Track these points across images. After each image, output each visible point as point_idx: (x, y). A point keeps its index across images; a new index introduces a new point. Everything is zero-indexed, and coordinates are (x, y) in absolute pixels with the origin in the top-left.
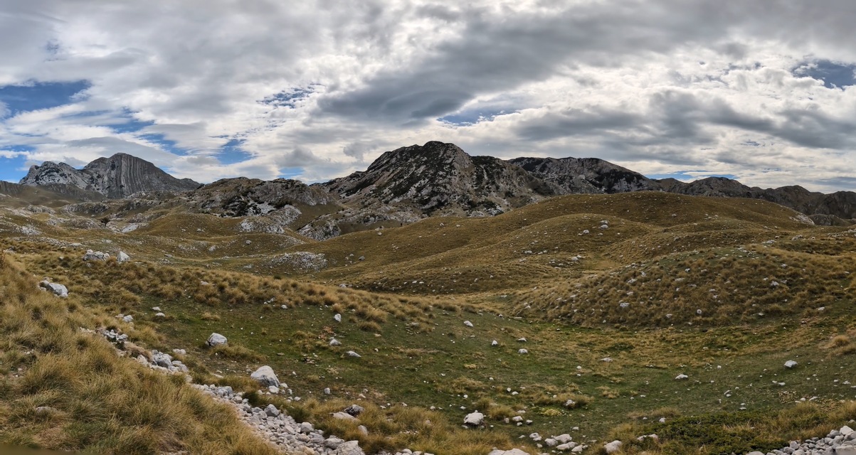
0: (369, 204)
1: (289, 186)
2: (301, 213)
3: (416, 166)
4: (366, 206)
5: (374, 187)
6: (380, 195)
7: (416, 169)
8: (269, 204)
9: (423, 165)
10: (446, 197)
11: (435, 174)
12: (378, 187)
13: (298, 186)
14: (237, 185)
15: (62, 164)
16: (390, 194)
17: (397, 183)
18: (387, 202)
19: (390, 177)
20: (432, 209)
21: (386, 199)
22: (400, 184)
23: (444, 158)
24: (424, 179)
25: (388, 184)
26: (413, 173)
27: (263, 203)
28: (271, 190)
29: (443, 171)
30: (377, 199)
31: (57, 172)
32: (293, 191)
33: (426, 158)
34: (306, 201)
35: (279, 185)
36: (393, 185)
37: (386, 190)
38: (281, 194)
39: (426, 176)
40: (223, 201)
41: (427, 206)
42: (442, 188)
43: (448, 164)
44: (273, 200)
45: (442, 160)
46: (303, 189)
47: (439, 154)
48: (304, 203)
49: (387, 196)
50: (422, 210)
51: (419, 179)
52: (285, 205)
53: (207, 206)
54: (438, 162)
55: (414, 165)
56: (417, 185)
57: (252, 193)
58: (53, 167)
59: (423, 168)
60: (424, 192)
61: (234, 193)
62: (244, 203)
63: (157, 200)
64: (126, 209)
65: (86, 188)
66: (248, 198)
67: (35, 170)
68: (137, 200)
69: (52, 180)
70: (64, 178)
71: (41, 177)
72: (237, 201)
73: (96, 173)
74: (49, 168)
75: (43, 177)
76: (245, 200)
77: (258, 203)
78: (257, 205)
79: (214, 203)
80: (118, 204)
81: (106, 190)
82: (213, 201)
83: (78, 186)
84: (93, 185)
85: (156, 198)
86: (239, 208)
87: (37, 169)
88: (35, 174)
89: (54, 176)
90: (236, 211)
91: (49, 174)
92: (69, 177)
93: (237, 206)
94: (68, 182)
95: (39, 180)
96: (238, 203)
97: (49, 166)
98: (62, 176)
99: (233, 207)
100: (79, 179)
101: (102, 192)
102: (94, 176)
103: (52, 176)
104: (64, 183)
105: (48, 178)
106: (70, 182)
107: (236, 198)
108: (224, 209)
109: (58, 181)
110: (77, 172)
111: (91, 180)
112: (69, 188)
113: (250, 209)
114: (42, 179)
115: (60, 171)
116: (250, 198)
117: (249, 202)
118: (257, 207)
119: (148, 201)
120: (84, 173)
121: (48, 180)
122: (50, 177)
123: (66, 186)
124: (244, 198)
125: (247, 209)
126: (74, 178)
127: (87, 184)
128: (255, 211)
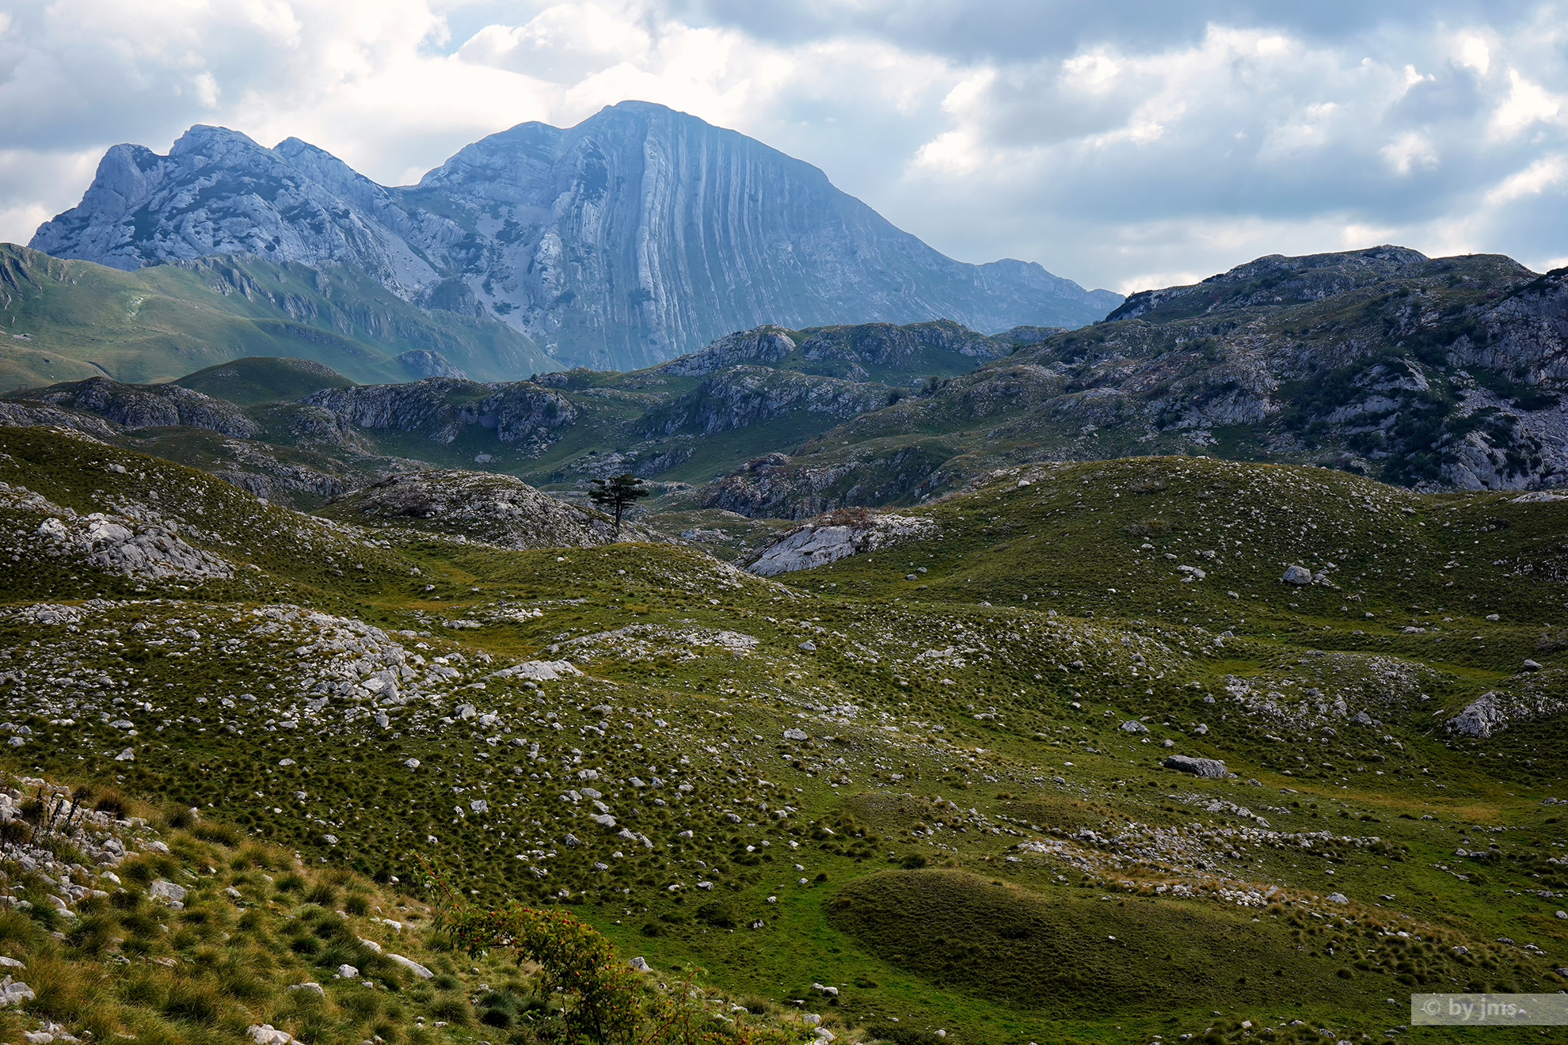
27: (1550, 402)
53: (1190, 420)
57: (1479, 342)
58: (243, 160)
62: (1427, 407)
63: (863, 379)
64: (684, 429)
65: (432, 298)
66: (1450, 371)
67: (135, 171)
68: (746, 373)
69: (235, 241)
70: (306, 233)
71: (168, 219)
72: (1378, 393)
73: (496, 216)
74: (221, 169)
75: (179, 217)
76: (1433, 385)
77: (1515, 406)
78: (1512, 420)
79: (1236, 402)
80: (636, 396)
81: (550, 317)
82: (1230, 386)
83: (387, 285)
84: (474, 282)
85: (858, 368)
86: (1399, 434)
87: (143, 170)
88: (133, 200)
89: (246, 215)
90: (1377, 454)
91: (214, 206)
92: (337, 229)
93: (1385, 423)
94: (331, 256)
95: (158, 236)
96: (1387, 404)
97: (217, 158)
98: (292, 220)
99: (1355, 431)
100: (395, 249)
101: (526, 321)
102: (480, 228)
103: (235, 214)
104: (307, 264)
105: (210, 224)
106: (340, 259)
107: (1376, 370)
108: (1298, 437)
109: (270, 248)
110: (380, 203)
111: (463, 254)
112: (337, 292)
113: (1472, 444)
114: (177, 229)
115: (282, 191)
116: (1463, 373)
117: (1462, 399)
118: (1519, 428)
119: (815, 385)
120: (421, 210)
121: (208, 240)
122: (225, 223)
123: (318, 280)
124: (1427, 375)
125: (1448, 443)
126: (364, 235)
127: (442, 273)
128: (1500, 454)
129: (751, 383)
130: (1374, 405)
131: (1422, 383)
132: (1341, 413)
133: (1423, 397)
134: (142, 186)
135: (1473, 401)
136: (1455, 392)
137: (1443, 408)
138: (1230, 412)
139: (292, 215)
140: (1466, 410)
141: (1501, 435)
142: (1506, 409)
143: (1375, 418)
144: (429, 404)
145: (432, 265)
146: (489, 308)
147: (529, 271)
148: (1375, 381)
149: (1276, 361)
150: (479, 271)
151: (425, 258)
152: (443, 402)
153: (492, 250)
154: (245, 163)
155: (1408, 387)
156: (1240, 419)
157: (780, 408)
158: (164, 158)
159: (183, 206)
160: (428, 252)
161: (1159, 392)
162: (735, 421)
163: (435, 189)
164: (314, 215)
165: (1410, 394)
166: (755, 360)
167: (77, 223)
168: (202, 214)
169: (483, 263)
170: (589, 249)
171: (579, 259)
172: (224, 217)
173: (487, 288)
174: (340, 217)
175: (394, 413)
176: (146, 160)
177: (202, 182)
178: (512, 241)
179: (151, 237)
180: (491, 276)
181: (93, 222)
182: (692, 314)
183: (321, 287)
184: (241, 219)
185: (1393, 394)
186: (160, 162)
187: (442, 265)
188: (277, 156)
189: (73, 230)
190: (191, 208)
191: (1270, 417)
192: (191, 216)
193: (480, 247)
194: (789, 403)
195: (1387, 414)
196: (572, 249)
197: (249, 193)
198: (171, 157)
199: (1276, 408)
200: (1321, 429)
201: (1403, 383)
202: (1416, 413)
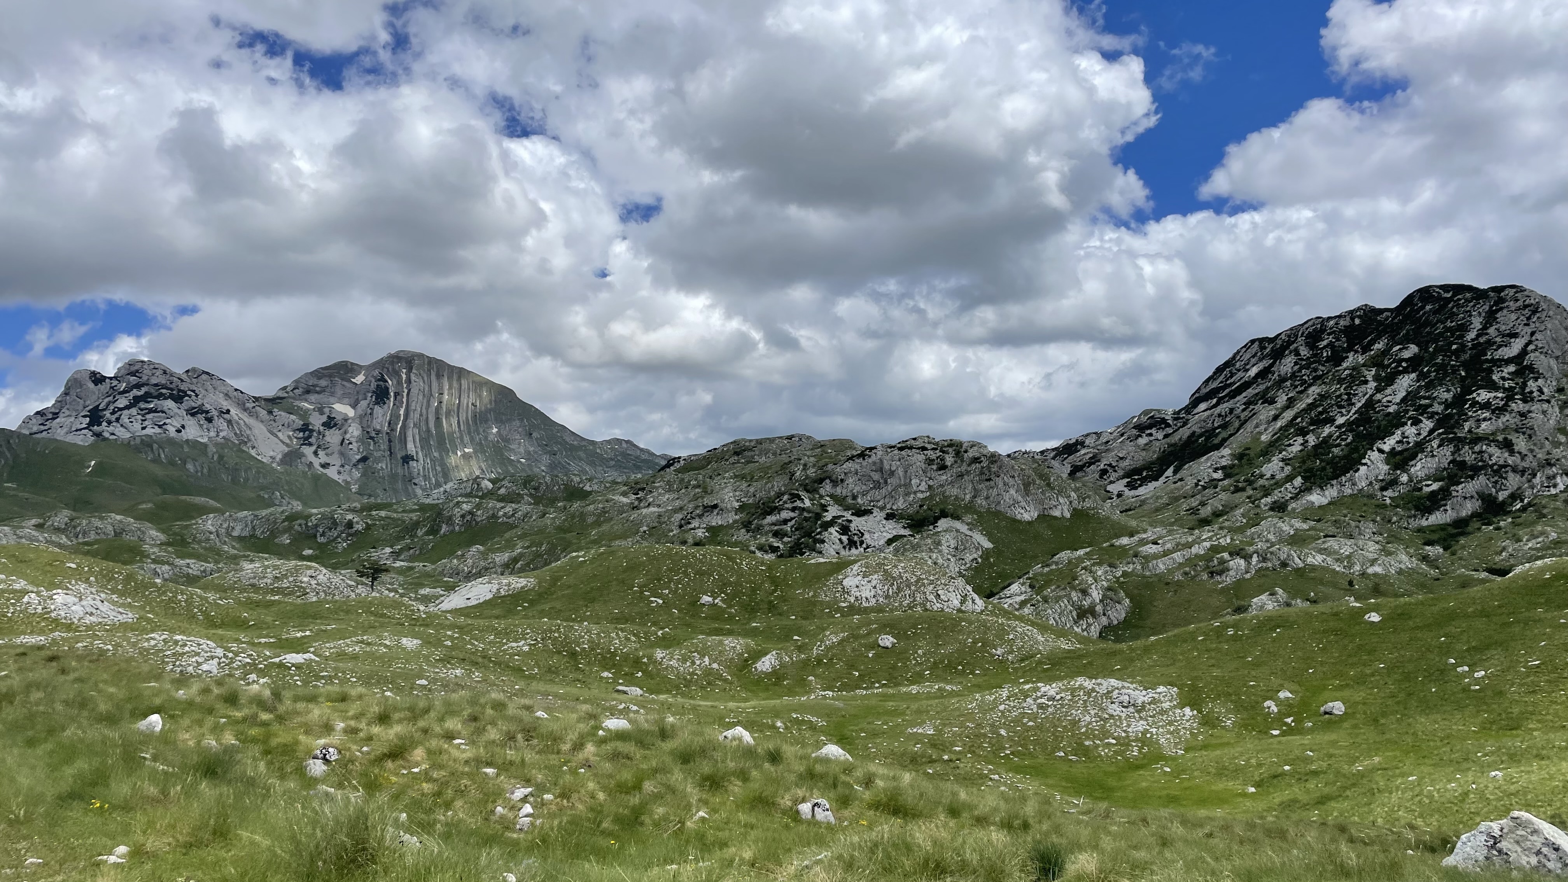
0: (1217, 514)
1: (949, 460)
2: (990, 546)
3: (1376, 378)
4: (1205, 522)
5: (1224, 455)
6: (1250, 482)
7: (1378, 390)
8: (889, 517)
9: (1406, 371)
10: (1513, 481)
11: (1459, 401)
12: (1240, 457)
13: (976, 460)
14: (784, 458)
15: (196, 374)
16: (1290, 478)
17: (1312, 440)
18: (1279, 508)
19: (1279, 424)
20: (1461, 526)
21: (1276, 496)
22: (1325, 445)
23: (1490, 343)
24: (1416, 422)
25: (1275, 446)
26: (1370, 404)
27: (868, 512)
28: (892, 473)
29: (1492, 386)
30: (1241, 496)
31: (179, 397)
32: (961, 476)
33: (1413, 349)
34: (1001, 508)
35: (918, 459)
36: (1296, 448)
37: (1273, 467)
38: (923, 487)
39: (1423, 410)
40: (742, 508)
41: (1436, 518)
42: (1493, 450)
43: (1509, 361)
44: (901, 504)
45: (1480, 348)
46: (994, 468)
47: (1464, 328)
48: (998, 514)
49: (1278, 484)
50: (1420, 530)
51: (1395, 422)
52: (936, 519)
53: (695, 523)
54: (1466, 356)
55: (1370, 374)
56: (1389, 444)
57: (835, 483)
58: (163, 380)
59: (1405, 383)
60: (1420, 467)
61: (779, 484)
62: (810, 515)
63: (530, 504)
64: (427, 533)
65: (281, 460)
66: (821, 497)
67: (91, 385)
68: (463, 502)
69: (156, 427)
70: (202, 422)
71: (113, 413)
72: (788, 509)
73: (322, 413)
74: (147, 385)
75: (119, 413)
76: (813, 504)
77: (853, 514)
78: (850, 521)
79: (718, 514)
80: (400, 515)
81: (354, 470)
82: (715, 506)
83: (253, 452)
84: (308, 451)
85: (526, 498)
86: (797, 529)
87: (96, 385)
88: (88, 402)
89: (163, 412)
90: (786, 539)
91: (143, 406)
92: (222, 420)
93: (790, 524)
94: (218, 436)
95: (104, 424)
96: (792, 514)
97: (145, 378)
98: (193, 415)
99: (776, 528)
100: (258, 430)
101: (339, 473)
102: (312, 420)
103: (156, 411)
104: (202, 441)
105: (139, 417)
106: (224, 438)
107: (786, 497)
108: (748, 531)
109: (179, 431)
110: (250, 405)
111: (301, 435)
112: (221, 457)
113: (831, 534)
114: (118, 420)
115: (187, 398)
116: (828, 498)
117: (827, 511)
118: (853, 526)
119: (502, 508)
120: (275, 410)
121: (137, 426)
122: (148, 416)
123: (209, 450)
124: (810, 500)
125: (820, 533)
126: (238, 424)
127: (287, 445)
128: (845, 538)
129: (466, 507)
130: (785, 515)
131: (808, 503)
132: (770, 519)
133: (808, 510)
134: (95, 395)
135: (833, 511)
136: (824, 508)
137: (818, 516)
138: (716, 520)
139: (193, 412)
140: (828, 517)
141: (845, 530)
142: (848, 515)
143: (785, 522)
144: (275, 523)
145: (283, 443)
146: (317, 465)
147: (342, 444)
148: (785, 502)
149: (737, 493)
150: (310, 444)
151: (277, 436)
152: (284, 521)
153: (319, 433)
154: (164, 382)
155: (802, 505)
156: (720, 523)
157: (482, 521)
158: (111, 378)
159: (122, 406)
160: (280, 434)
161: (681, 508)
162: (457, 528)
163: (284, 398)
164: (207, 412)
165: (804, 509)
166: (468, 495)
167: (50, 416)
168: (134, 411)
169: (312, 440)
170: (378, 432)
171: (372, 438)
172: (148, 413)
173: (316, 453)
174: (224, 413)
175: (253, 527)
176: (97, 378)
177: (135, 392)
178: (332, 428)
179: (99, 424)
180: (319, 447)
181: (61, 415)
182: (438, 468)
183: (210, 454)
184: (160, 414)
185: (793, 509)
186: (107, 380)
187: (288, 441)
188: (184, 377)
189: (48, 420)
190: (127, 407)
191: (735, 522)
192: (126, 412)
193: (312, 431)
194: (488, 517)
195: (792, 519)
196: (368, 432)
197: (166, 399)
198: (115, 378)
199: (737, 517)
200: (759, 528)
201: (798, 503)
202: (806, 519)
